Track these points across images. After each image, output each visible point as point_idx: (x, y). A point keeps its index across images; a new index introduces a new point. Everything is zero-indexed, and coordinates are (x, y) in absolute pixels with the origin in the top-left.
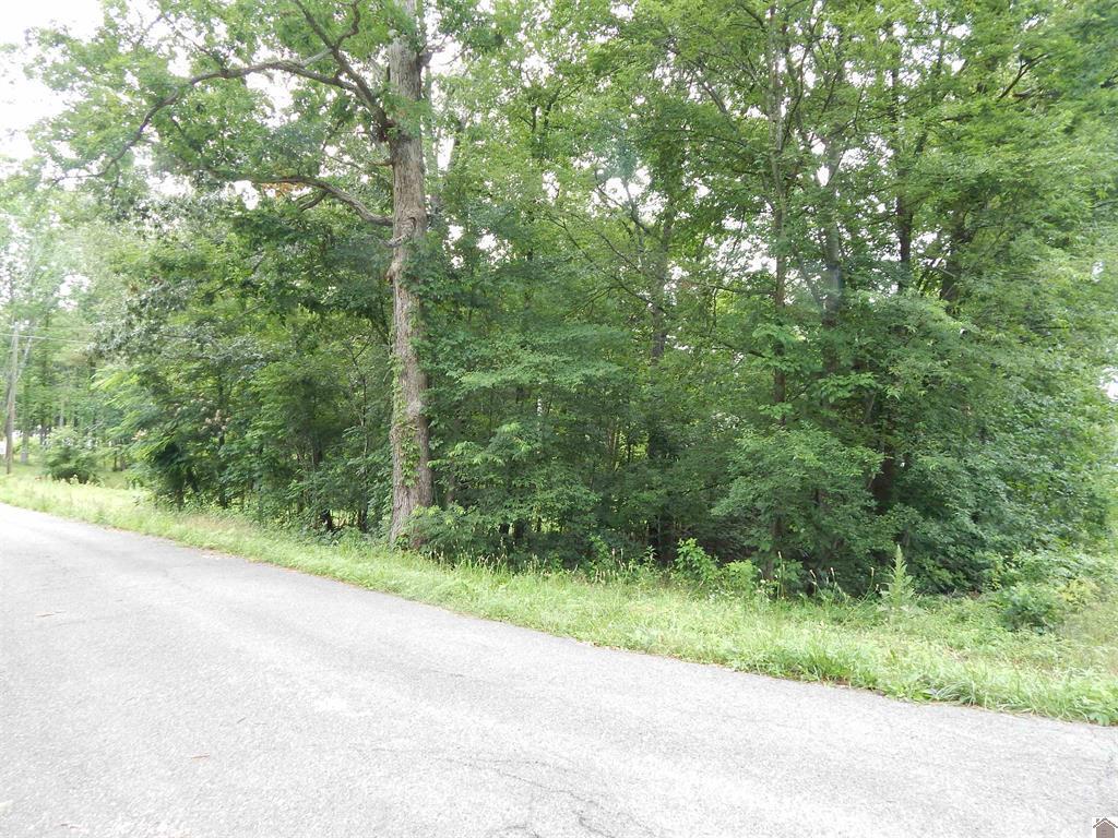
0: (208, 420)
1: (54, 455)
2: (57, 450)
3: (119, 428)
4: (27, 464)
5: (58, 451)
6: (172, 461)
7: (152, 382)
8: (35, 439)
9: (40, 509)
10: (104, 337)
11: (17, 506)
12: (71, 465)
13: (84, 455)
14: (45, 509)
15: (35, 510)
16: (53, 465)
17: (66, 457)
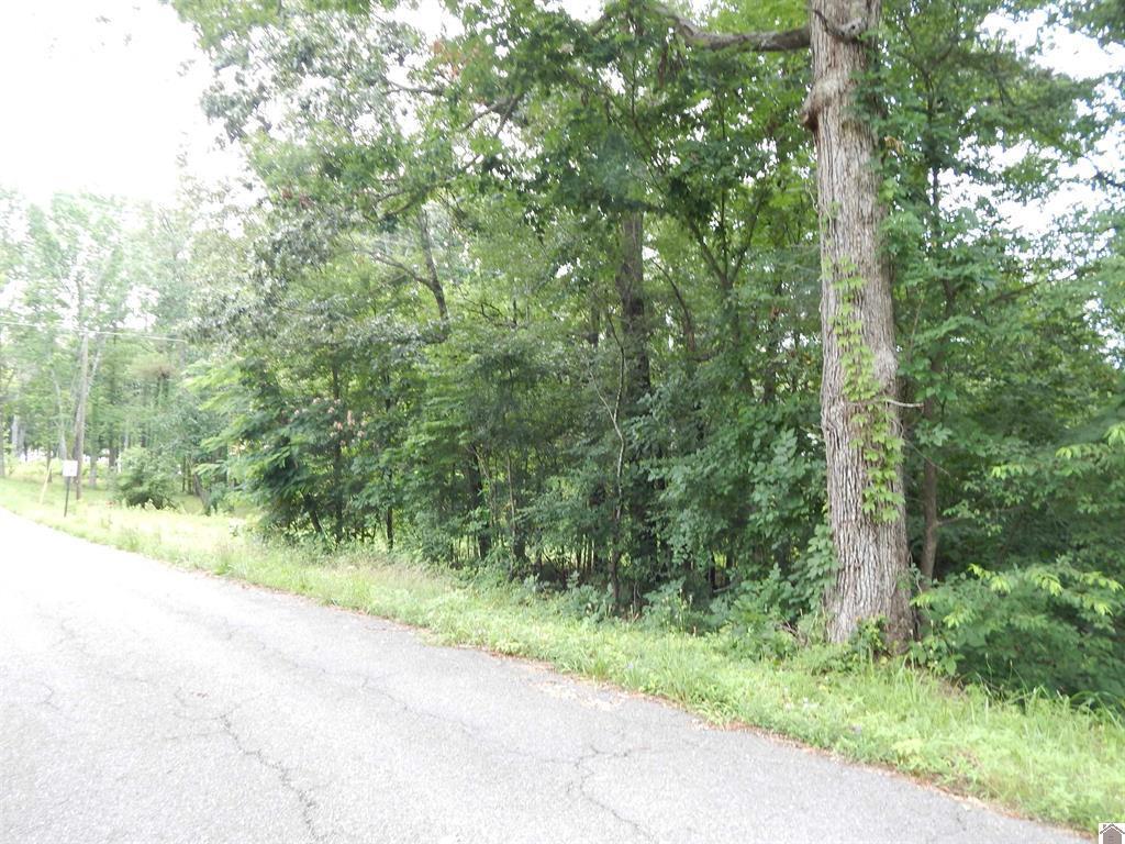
0: (338, 425)
1: (126, 477)
2: (130, 472)
3: (219, 439)
4: (96, 488)
5: (130, 474)
6: (287, 481)
7: (259, 380)
8: (103, 462)
9: (126, 547)
10: (211, 309)
11: (95, 541)
12: (145, 488)
13: (159, 476)
14: (133, 548)
15: (120, 548)
16: (125, 488)
17: (138, 480)
